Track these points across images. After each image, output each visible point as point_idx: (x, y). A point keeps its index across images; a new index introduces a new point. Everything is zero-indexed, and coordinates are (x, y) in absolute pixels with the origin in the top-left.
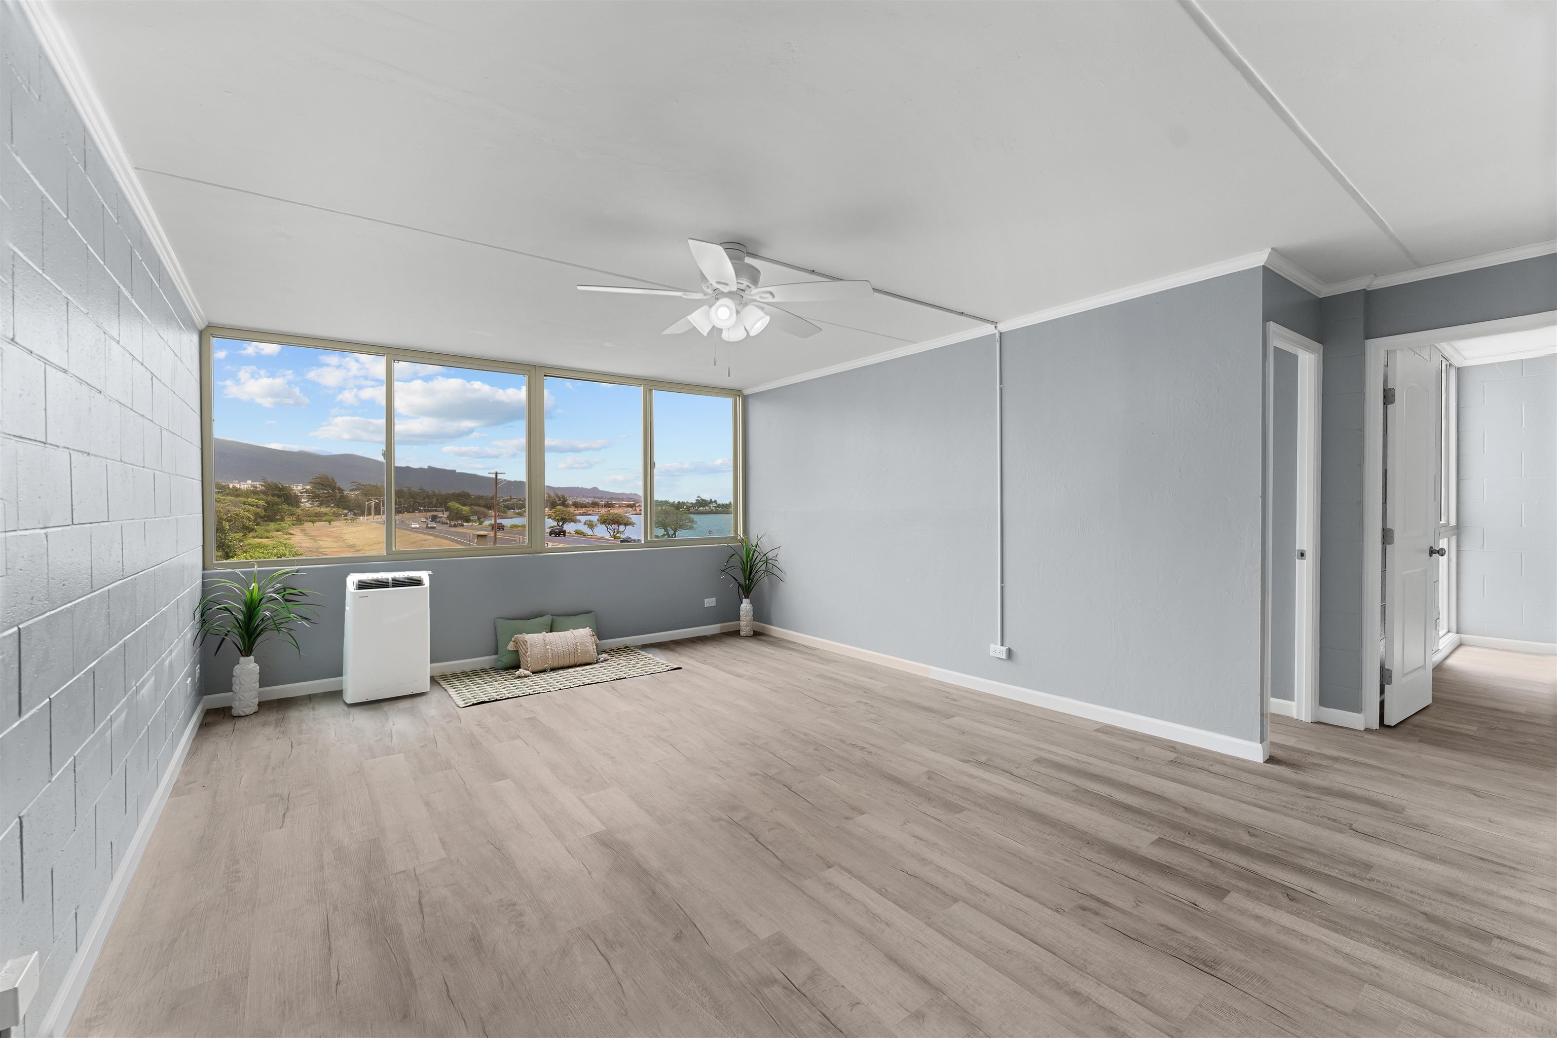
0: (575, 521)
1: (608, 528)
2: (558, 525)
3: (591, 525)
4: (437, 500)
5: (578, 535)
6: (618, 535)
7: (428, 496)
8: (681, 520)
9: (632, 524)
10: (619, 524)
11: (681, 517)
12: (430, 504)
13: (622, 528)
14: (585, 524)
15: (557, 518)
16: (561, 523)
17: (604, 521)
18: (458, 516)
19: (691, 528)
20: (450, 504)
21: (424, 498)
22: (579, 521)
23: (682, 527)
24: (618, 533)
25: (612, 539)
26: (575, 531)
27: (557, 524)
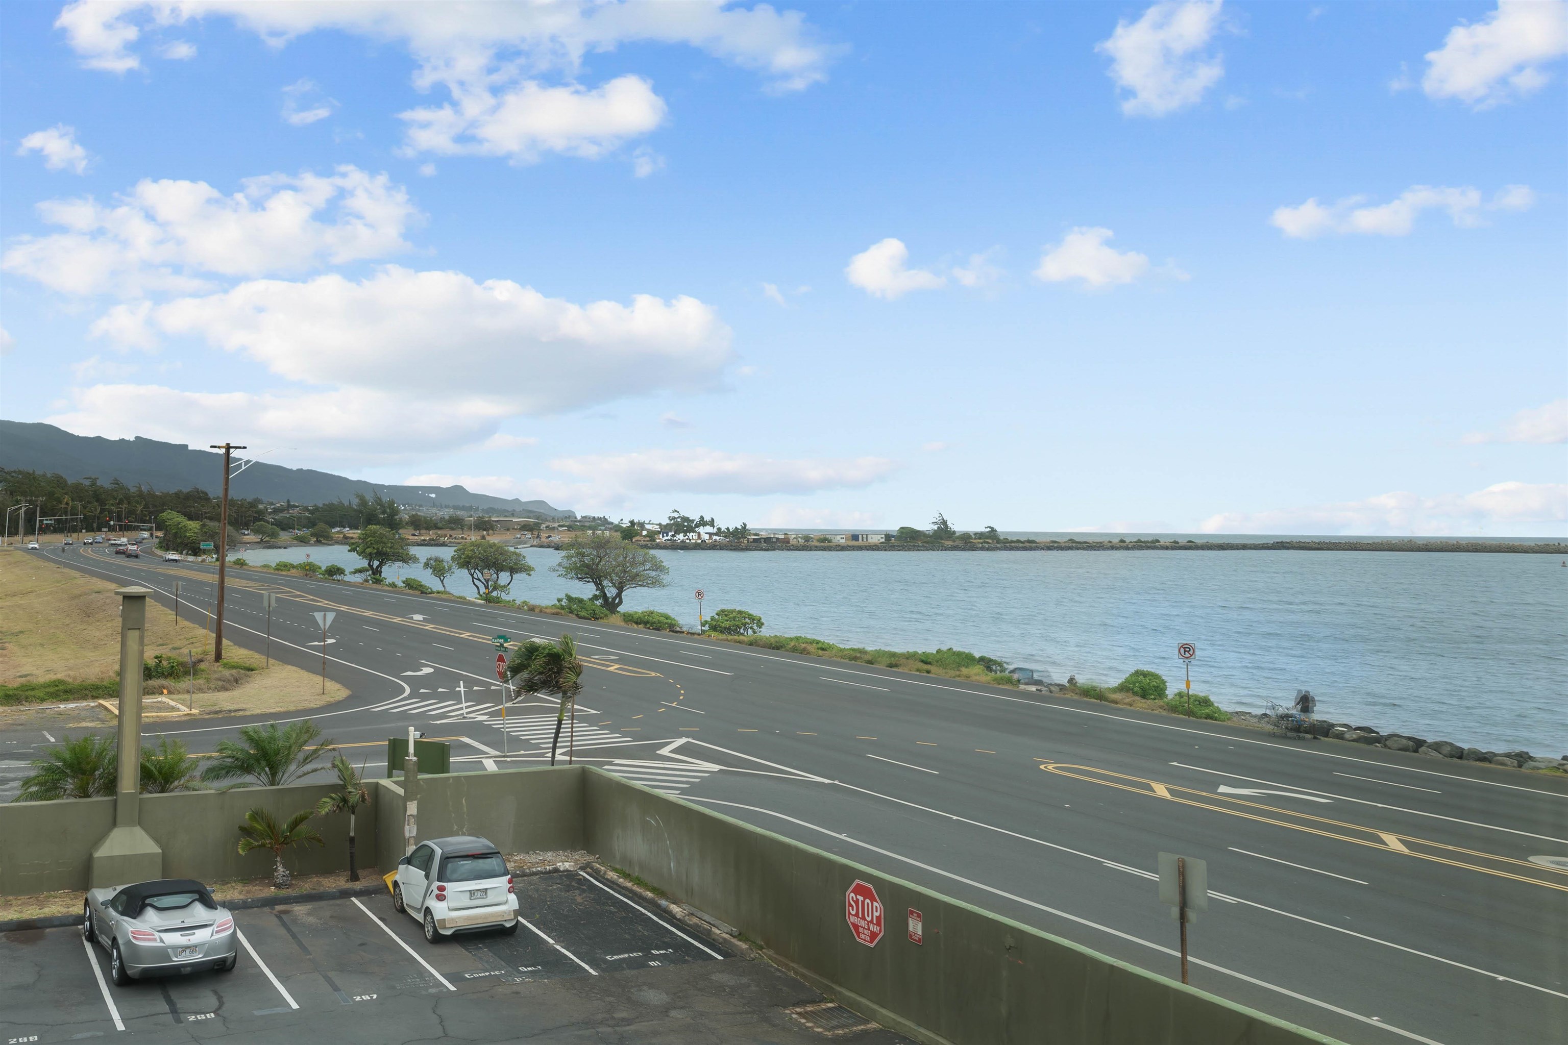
0: (406, 559)
1: (475, 576)
2: (371, 566)
3: (438, 569)
4: (146, 506)
5: (411, 592)
6: (495, 594)
7: (128, 498)
8: (633, 564)
9: (528, 570)
10: (499, 568)
11: (634, 558)
12: (130, 513)
13: (504, 577)
14: (427, 565)
15: (368, 551)
16: (376, 563)
17: (466, 561)
18: (179, 541)
19: (655, 583)
20: (164, 515)
21: (121, 502)
22: (415, 559)
23: (636, 579)
24: (495, 588)
25: (483, 602)
26: (404, 582)
27: (369, 564)
